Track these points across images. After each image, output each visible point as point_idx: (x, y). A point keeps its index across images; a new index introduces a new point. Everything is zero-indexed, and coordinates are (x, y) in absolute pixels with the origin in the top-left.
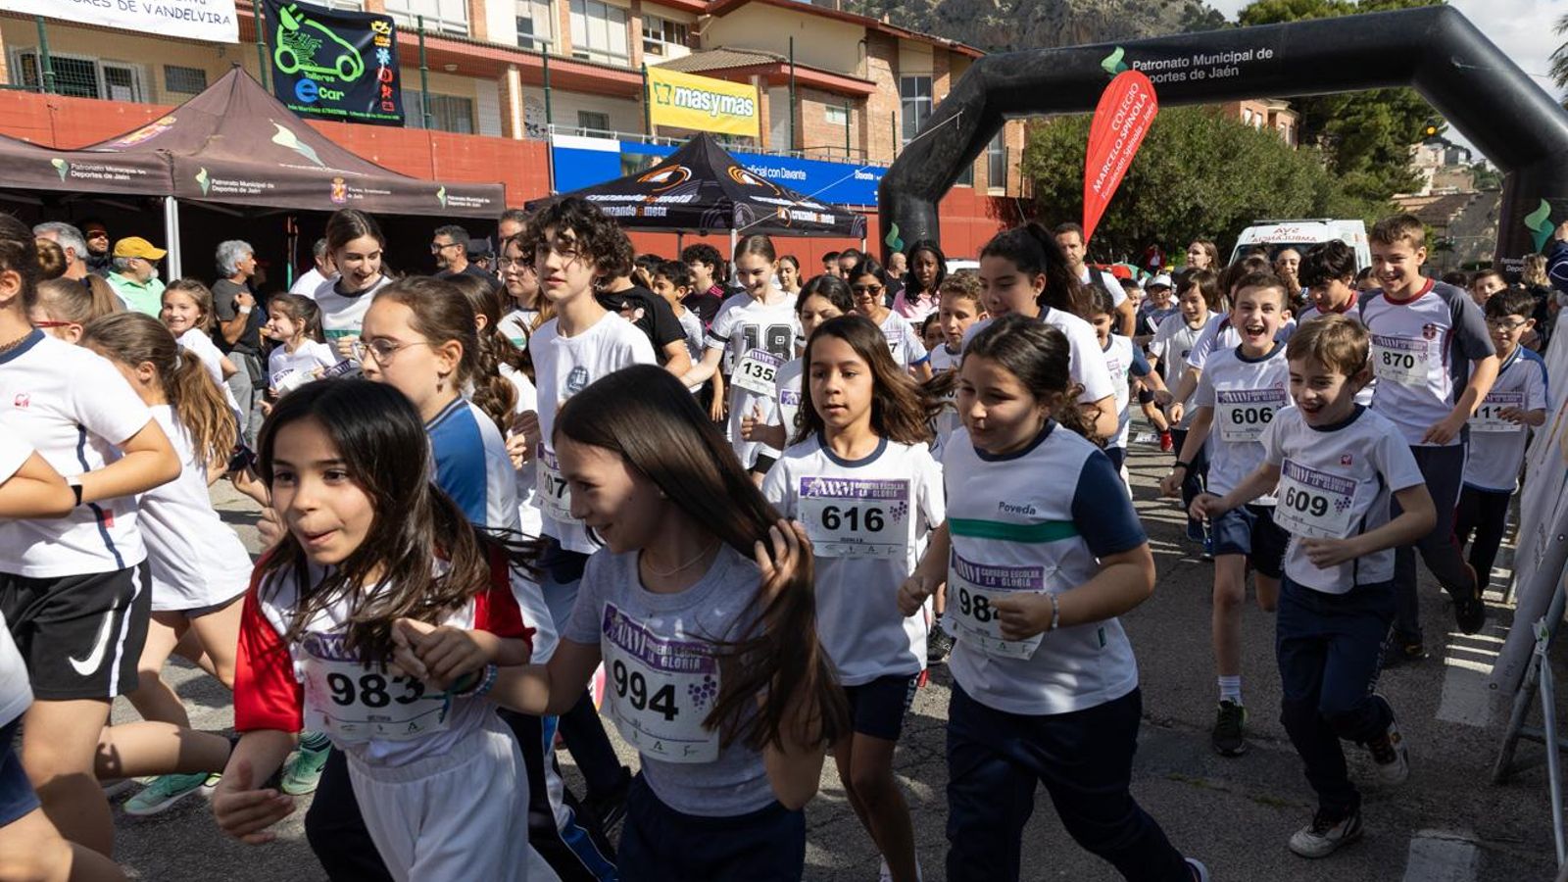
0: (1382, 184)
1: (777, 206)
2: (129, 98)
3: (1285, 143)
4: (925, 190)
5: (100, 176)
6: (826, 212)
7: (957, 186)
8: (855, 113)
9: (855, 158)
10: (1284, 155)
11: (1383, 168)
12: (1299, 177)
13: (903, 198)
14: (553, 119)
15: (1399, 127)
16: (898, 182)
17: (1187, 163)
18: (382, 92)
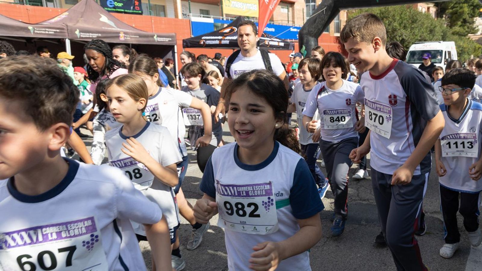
0: (464, 31)
1: (265, 40)
2: (53, 6)
3: (432, 18)
4: (314, 34)
5: (44, 32)
6: (281, 42)
7: (324, 33)
8: (290, 9)
9: (290, 24)
10: (432, 21)
11: (465, 25)
12: (437, 29)
13: (306, 37)
14: (191, 12)
15: (471, 12)
16: (305, 32)
17: (400, 24)
18: (135, 3)
